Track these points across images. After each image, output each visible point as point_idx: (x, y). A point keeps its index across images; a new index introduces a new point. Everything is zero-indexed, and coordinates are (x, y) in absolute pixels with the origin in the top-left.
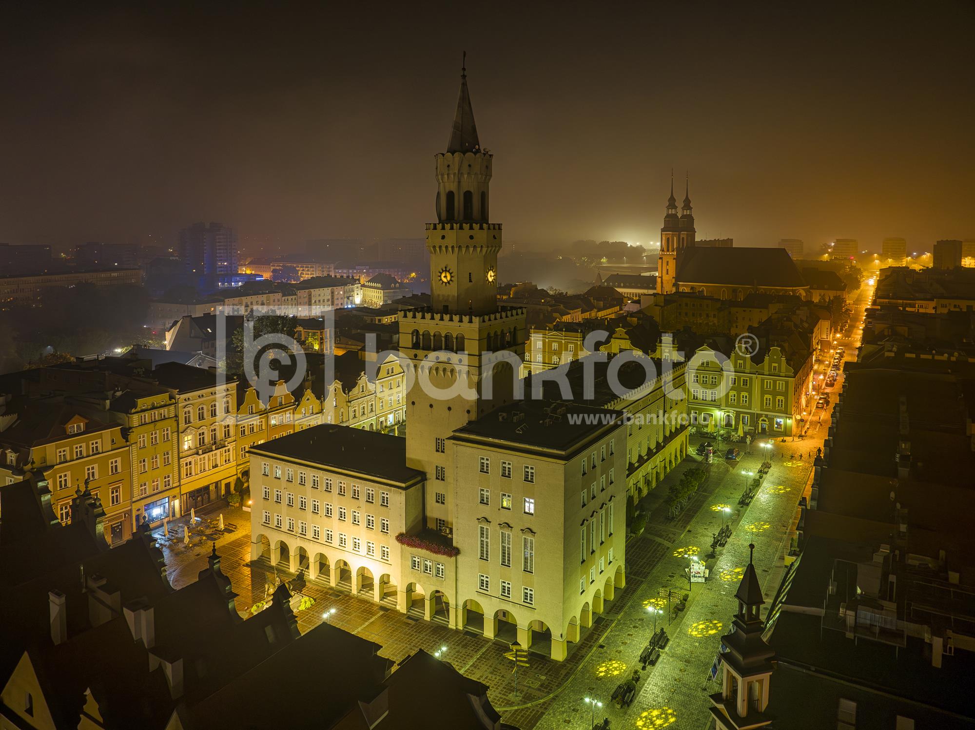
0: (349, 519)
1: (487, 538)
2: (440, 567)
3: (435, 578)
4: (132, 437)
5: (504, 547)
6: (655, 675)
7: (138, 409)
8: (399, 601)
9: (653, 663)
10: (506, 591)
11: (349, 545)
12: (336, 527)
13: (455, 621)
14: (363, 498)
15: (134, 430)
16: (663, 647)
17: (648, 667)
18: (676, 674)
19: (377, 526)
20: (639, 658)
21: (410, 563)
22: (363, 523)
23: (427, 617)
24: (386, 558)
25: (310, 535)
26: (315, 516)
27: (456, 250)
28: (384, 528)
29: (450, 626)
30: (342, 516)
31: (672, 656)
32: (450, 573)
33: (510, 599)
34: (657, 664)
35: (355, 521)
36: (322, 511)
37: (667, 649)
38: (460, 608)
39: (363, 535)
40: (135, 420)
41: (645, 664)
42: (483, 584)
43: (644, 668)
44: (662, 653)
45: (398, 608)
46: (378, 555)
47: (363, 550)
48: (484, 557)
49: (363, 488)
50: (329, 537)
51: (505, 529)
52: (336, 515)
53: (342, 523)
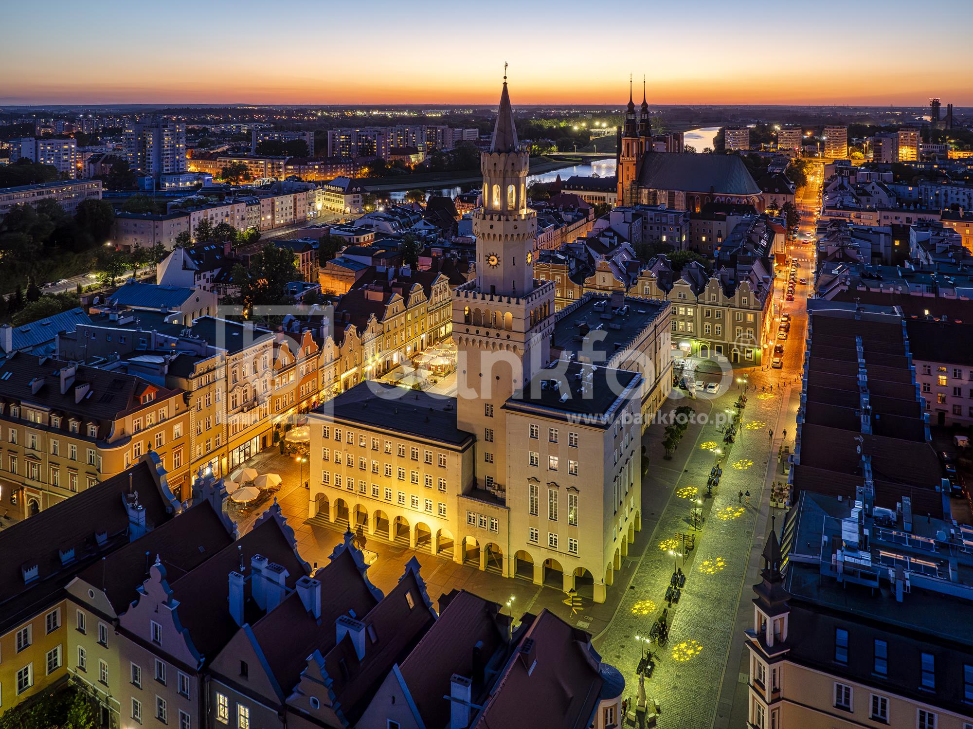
0: (408, 478)
1: (536, 495)
2: (494, 522)
3: (489, 532)
4: (192, 401)
5: (551, 503)
6: (679, 612)
7: (197, 373)
8: (455, 554)
9: (676, 601)
10: (553, 542)
11: (408, 502)
12: (395, 486)
13: (508, 570)
14: (422, 459)
15: (193, 394)
16: (682, 586)
17: (673, 605)
18: (696, 609)
19: (435, 485)
20: (665, 597)
21: (466, 519)
22: (422, 482)
23: (482, 567)
24: (442, 514)
25: (369, 493)
26: (375, 475)
27: (503, 238)
28: (442, 487)
29: (503, 575)
30: (401, 476)
31: (691, 594)
32: (503, 526)
33: (557, 550)
34: (679, 602)
35: (414, 480)
36: (382, 472)
37: (685, 586)
38: (512, 559)
39: (421, 493)
40: (195, 384)
41: (670, 601)
42: (534, 536)
43: (670, 606)
44: (683, 591)
45: (454, 559)
46: (435, 511)
47: (421, 506)
48: (534, 512)
49: (422, 450)
50: (388, 495)
51: (553, 488)
52: (395, 475)
53: (401, 483)
